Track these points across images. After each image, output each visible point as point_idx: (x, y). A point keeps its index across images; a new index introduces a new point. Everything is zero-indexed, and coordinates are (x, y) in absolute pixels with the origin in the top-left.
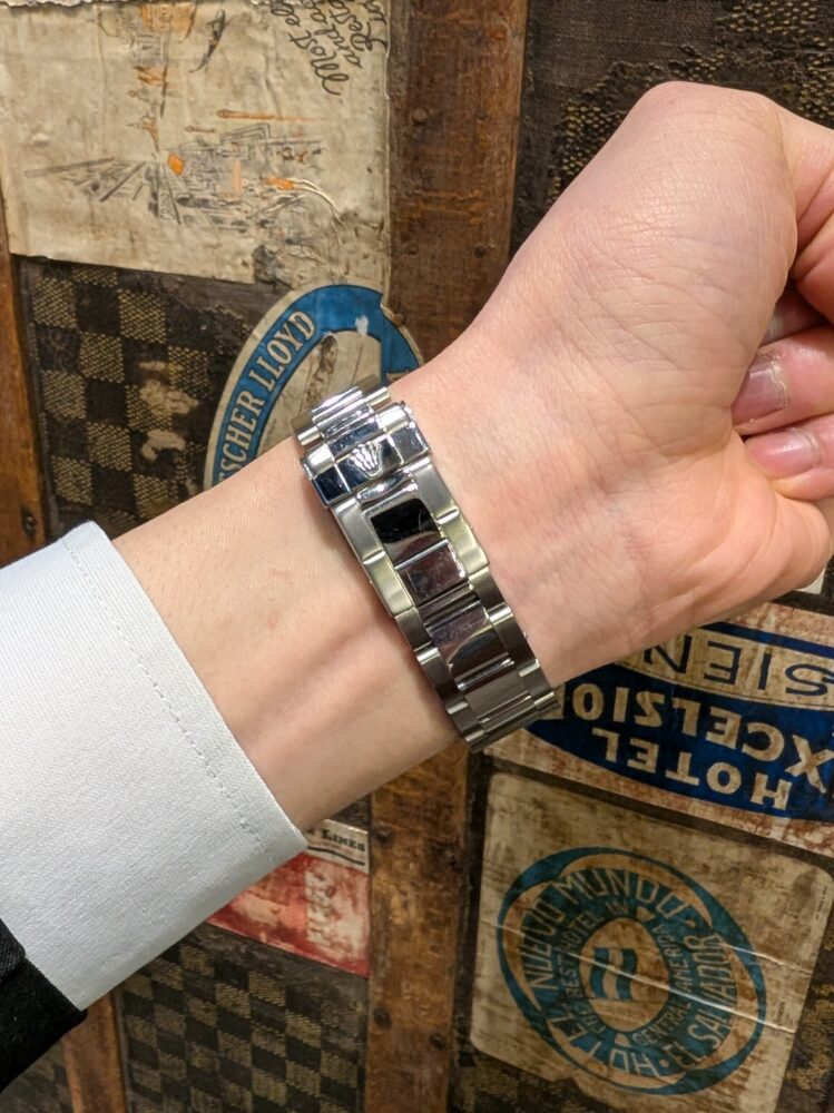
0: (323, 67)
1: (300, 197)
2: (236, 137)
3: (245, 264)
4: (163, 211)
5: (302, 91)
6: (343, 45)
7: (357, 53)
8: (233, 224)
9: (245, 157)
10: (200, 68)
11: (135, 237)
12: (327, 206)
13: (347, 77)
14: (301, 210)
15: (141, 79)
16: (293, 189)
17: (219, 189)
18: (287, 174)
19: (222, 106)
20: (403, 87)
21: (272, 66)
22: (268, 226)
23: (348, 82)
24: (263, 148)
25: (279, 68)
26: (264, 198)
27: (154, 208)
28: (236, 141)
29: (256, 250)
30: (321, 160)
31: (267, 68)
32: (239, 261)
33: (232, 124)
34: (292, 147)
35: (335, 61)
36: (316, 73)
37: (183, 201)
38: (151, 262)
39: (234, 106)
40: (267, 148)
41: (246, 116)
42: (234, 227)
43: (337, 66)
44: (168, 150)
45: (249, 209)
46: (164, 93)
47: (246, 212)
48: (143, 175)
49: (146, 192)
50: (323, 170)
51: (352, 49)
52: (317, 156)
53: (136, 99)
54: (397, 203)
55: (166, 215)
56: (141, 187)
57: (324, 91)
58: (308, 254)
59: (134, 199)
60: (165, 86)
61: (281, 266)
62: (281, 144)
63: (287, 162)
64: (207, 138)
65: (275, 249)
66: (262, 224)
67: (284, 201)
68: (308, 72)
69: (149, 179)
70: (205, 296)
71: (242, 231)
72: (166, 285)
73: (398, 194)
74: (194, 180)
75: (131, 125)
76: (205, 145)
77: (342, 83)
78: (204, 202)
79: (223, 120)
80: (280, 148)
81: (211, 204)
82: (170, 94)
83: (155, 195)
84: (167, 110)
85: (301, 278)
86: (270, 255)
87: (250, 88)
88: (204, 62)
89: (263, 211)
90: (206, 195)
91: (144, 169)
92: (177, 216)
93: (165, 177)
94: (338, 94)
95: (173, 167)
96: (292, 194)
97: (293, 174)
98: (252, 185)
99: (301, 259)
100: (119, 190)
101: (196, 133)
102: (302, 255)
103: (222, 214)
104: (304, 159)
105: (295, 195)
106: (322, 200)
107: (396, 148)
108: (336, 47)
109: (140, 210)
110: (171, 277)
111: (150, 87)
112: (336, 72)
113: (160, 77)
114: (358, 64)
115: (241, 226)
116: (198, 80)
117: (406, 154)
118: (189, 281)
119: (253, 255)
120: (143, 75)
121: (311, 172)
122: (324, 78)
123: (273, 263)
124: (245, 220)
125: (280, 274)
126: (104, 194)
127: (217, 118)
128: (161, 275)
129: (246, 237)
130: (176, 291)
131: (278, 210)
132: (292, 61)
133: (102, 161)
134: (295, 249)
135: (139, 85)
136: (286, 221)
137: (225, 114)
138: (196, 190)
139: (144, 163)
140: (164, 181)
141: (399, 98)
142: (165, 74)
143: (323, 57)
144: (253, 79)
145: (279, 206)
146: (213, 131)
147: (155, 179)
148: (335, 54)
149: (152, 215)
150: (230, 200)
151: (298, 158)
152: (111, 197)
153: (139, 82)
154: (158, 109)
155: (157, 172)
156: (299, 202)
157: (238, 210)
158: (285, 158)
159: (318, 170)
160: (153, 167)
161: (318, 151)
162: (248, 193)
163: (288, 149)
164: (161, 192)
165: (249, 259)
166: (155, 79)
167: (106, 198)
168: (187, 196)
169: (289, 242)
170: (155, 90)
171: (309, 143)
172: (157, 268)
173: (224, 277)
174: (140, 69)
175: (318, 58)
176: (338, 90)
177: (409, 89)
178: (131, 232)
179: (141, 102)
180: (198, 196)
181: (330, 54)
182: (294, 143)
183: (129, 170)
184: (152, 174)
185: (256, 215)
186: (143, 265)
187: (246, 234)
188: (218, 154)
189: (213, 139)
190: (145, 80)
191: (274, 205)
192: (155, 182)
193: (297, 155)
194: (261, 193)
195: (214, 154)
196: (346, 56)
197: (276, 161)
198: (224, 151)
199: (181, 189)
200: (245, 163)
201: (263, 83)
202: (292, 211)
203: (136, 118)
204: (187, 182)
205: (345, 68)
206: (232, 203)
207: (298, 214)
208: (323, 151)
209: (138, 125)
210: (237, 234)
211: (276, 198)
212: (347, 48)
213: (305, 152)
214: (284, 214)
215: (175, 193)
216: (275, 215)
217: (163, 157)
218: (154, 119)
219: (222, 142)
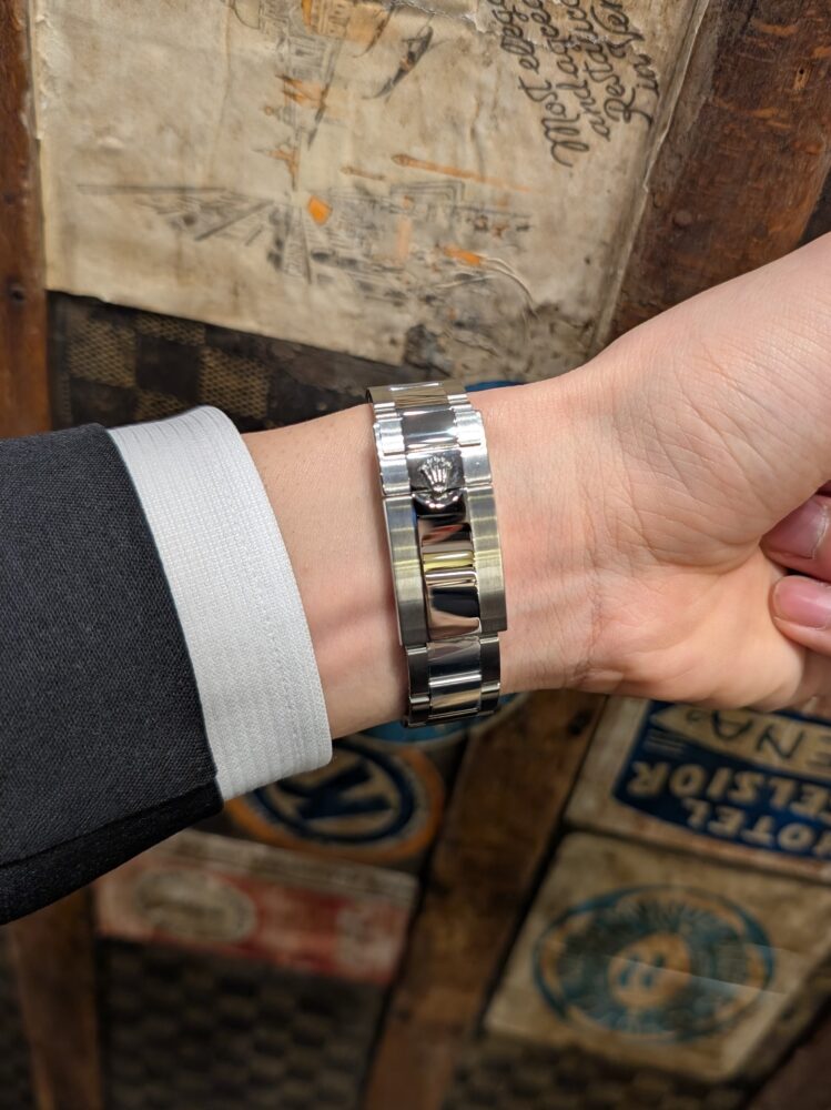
0: (558, 129)
1: (488, 277)
2: (413, 191)
3: (393, 342)
4: (288, 266)
5: (520, 152)
6: (593, 108)
7: (609, 122)
8: (387, 294)
9: (421, 216)
10: (379, 95)
11: (240, 289)
12: (520, 292)
13: (586, 148)
14: (485, 291)
15: (287, 93)
16: (479, 266)
17: (375, 248)
18: (473, 245)
19: (401, 148)
20: (671, 182)
21: (485, 114)
22: (435, 303)
23: (586, 154)
24: (448, 211)
25: (494, 117)
26: (437, 270)
27: (275, 259)
28: (411, 195)
29: (412, 329)
30: (526, 239)
31: (477, 115)
32: (386, 337)
33: (410, 174)
34: (490, 216)
35: (577, 125)
36: (546, 134)
37: (321, 257)
38: (260, 323)
39: (418, 151)
40: (454, 211)
41: (433, 167)
42: (388, 298)
43: (577, 132)
44: (311, 191)
45: (413, 280)
46: (318, 117)
47: (408, 283)
48: (267, 216)
49: (267, 238)
50: (525, 251)
51: (604, 115)
52: (522, 233)
53: (272, 118)
54: (624, 311)
55: (292, 270)
56: (260, 231)
57: (550, 158)
58: (481, 343)
59: (249, 242)
60: (322, 109)
61: (441, 350)
62: (477, 211)
63: (479, 234)
64: (370, 184)
65: (438, 330)
66: (428, 299)
67: (465, 278)
68: (536, 130)
69: (274, 220)
70: (331, 372)
71: (398, 304)
72: (277, 352)
73: (629, 301)
74: (342, 234)
75: (260, 151)
76: (367, 193)
77: (578, 154)
78: (352, 262)
79: (400, 167)
80: (473, 214)
81: (361, 266)
82: (327, 121)
83: (279, 243)
84: (317, 139)
85: (465, 367)
86: (429, 337)
87: (447, 134)
88: (387, 88)
89: (433, 285)
90: (357, 254)
91: (269, 209)
92: (308, 274)
93: (300, 224)
94: (571, 166)
95: (315, 214)
96: (477, 272)
97: (484, 247)
98: (423, 252)
99: (472, 347)
100: (228, 230)
101: (357, 178)
102: (473, 343)
103: (373, 280)
104: (504, 233)
105: (481, 274)
106: (516, 284)
107: (642, 249)
108: (582, 109)
109: (253, 258)
110: (285, 344)
111: (297, 106)
112: (575, 138)
113: (317, 95)
114: (607, 135)
115: (397, 299)
116: (373, 109)
117: (651, 259)
118: (309, 352)
119: (407, 334)
120: (290, 88)
121: (510, 250)
122: (555, 143)
123: (433, 346)
124: (404, 291)
125: (438, 359)
126: (204, 231)
127: (390, 161)
128: (270, 341)
129: (400, 312)
130: (291, 362)
131: (453, 287)
132: (515, 112)
133: (205, 189)
134: (465, 335)
135: (280, 100)
136: (461, 302)
137: (403, 159)
138: (343, 247)
139: (271, 202)
140: (297, 229)
141: (662, 194)
142: (324, 93)
143: (562, 117)
144: (455, 125)
145: (455, 283)
146: (381, 178)
147: (283, 224)
148: (578, 116)
149: (270, 267)
150: (388, 264)
151: (494, 231)
152: (213, 237)
153: (282, 96)
154: (305, 136)
155: (288, 216)
156: (484, 282)
157: (398, 279)
158: (477, 228)
159: (519, 249)
160: (282, 209)
161: (526, 228)
162: (416, 261)
163: (483, 217)
164: (289, 241)
165: (400, 337)
166: (307, 96)
167: (205, 236)
168: (328, 252)
169: (460, 325)
170: (305, 112)
171: (515, 216)
172: (268, 331)
173: (362, 352)
174: (286, 79)
175: (553, 116)
176: (571, 161)
177: (679, 186)
178: (236, 283)
179: (282, 123)
180: (343, 253)
181: (570, 114)
182: (494, 212)
183: (245, 206)
184: (281, 217)
185: (421, 288)
186: (247, 324)
187: (403, 308)
188: (382, 208)
189: (380, 188)
190: (293, 96)
191: (448, 281)
192: (283, 228)
193: (493, 225)
194: (434, 265)
195: (377, 206)
196: (593, 124)
197: (463, 229)
198: (392, 205)
199: (320, 240)
200: (418, 224)
201: (467, 132)
202: (472, 292)
203: (268, 142)
204: (330, 233)
205: (587, 134)
206: (391, 270)
207: (480, 295)
208: (531, 230)
209: (271, 152)
210: (390, 306)
211: (453, 272)
212: (596, 113)
213: (506, 226)
214: (461, 293)
215: (310, 246)
216: (449, 292)
217: (300, 198)
218: (296, 149)
219: (391, 193)
